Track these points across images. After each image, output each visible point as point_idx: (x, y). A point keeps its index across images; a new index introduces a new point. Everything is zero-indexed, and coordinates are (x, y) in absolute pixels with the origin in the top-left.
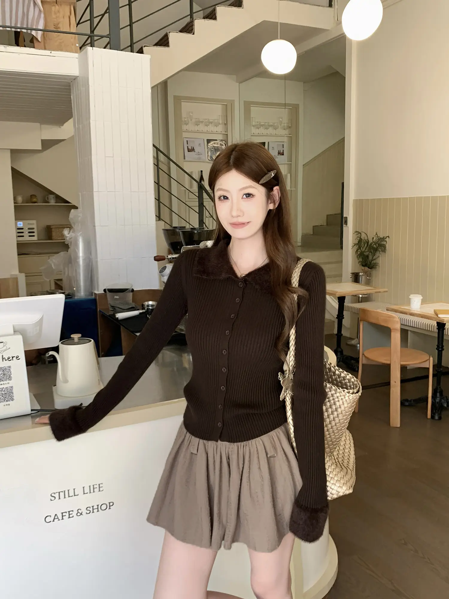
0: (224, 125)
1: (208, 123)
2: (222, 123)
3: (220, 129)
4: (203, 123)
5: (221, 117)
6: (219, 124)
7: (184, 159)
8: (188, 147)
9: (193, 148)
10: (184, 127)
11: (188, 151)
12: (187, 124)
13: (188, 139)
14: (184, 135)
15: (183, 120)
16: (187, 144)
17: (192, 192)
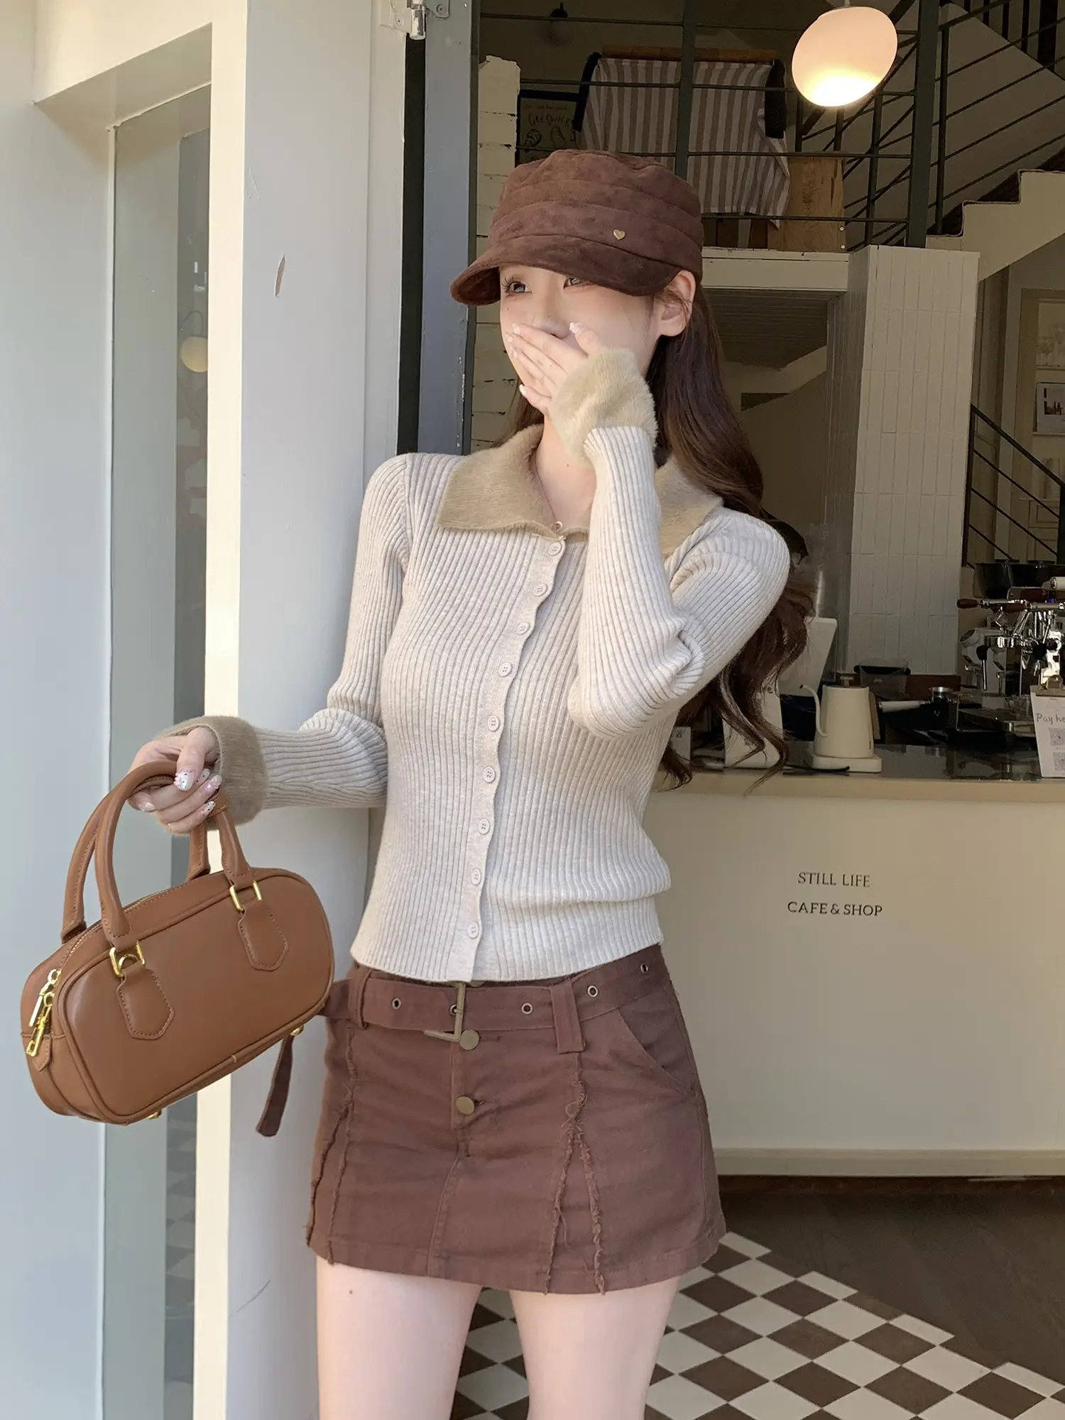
7: (1035, 430)
8: (1046, 403)
9: (1059, 406)
10: (1042, 359)
11: (1046, 413)
12: (1047, 352)
13: (1047, 386)
14: (1040, 376)
15: (1041, 341)
16: (1045, 396)
17: (1046, 507)
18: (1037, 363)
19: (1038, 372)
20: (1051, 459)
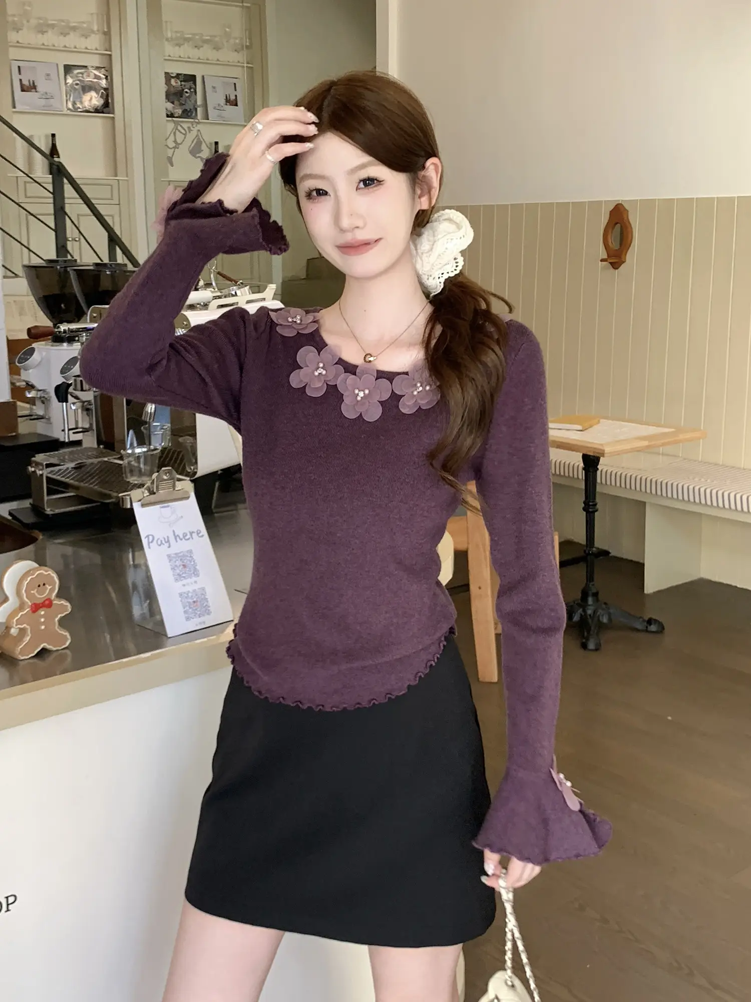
0: (103, 36)
1: (66, 30)
2: (98, 31)
3: (94, 42)
4: (56, 28)
5: (95, 17)
6: (93, 32)
7: (14, 107)
8: (21, 80)
9: (34, 83)
10: (13, 36)
11: (23, 90)
12: (18, 30)
13: (21, 64)
14: (13, 53)
15: (10, 19)
16: (20, 74)
17: (37, 183)
18: (9, 41)
19: (11, 49)
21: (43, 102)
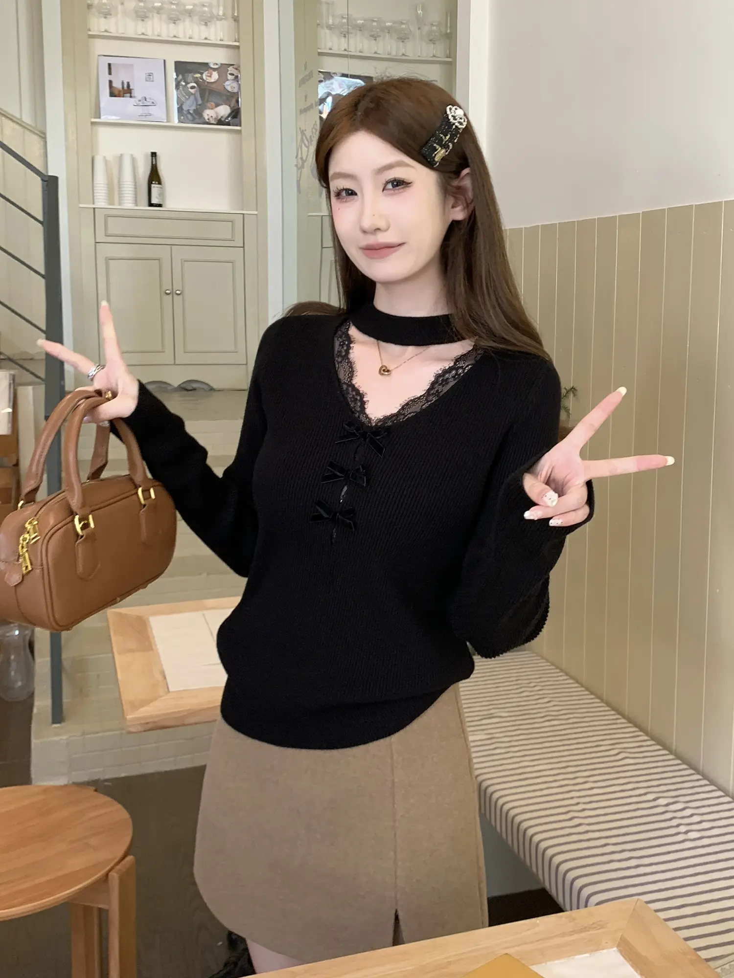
0: (232, 23)
1: (178, 14)
4: (162, 13)
6: (217, 17)
8: (110, 82)
9: (128, 86)
10: (98, 23)
11: (112, 94)
13: (111, 60)
14: (100, 47)
15: (96, 2)
16: (110, 73)
20: (122, 155)
21: (140, 110)
